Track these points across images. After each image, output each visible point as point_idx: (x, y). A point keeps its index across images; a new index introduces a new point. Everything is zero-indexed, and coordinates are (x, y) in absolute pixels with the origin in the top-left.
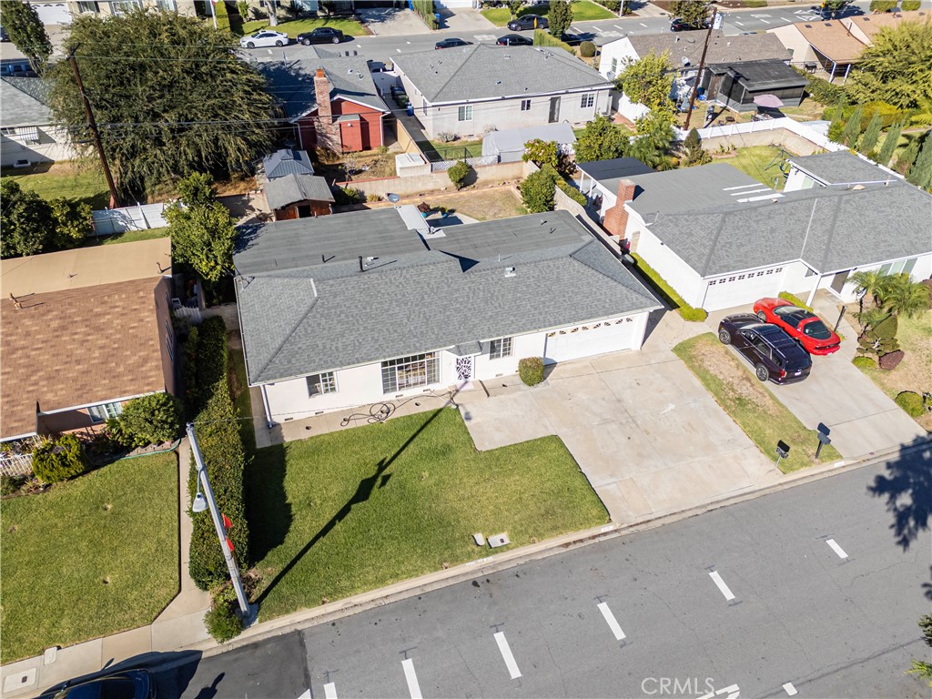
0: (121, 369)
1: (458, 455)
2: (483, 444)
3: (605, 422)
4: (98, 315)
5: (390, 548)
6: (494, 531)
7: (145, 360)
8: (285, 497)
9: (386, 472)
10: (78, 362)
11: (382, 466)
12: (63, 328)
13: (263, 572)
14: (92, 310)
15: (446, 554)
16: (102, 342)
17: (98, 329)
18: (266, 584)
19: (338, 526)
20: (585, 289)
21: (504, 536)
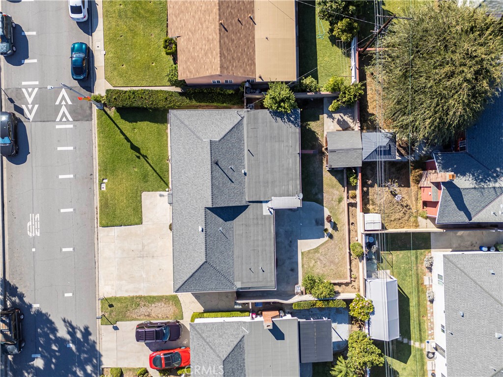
0: (189, 64)
1: (142, 184)
2: (145, 195)
3: (143, 246)
4: (212, 53)
5: (110, 151)
6: (107, 186)
7: (190, 72)
8: (140, 121)
9: (141, 157)
10: (194, 48)
11: (145, 157)
12: (208, 41)
13: (112, 112)
14: (214, 50)
15: (102, 169)
16: (200, 56)
17: (206, 54)
18: (109, 112)
19: (122, 136)
20: (188, 261)
21: (104, 189)
